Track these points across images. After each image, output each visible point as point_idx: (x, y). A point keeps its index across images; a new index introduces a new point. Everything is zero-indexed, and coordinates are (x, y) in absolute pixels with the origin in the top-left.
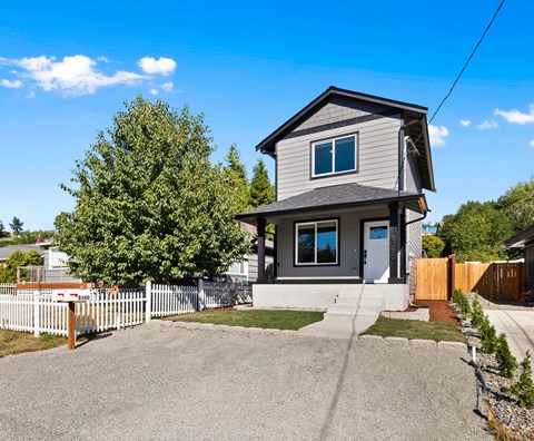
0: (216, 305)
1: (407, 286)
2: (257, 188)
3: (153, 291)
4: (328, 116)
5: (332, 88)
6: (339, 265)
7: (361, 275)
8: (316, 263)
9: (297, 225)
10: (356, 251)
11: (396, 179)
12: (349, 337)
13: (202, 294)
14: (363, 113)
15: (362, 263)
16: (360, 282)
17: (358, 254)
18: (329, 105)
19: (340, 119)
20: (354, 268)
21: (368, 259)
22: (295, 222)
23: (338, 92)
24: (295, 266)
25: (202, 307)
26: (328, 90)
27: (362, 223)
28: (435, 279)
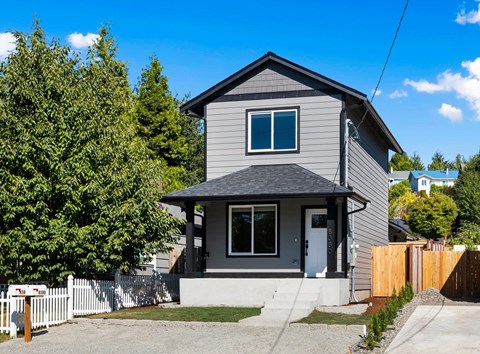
0: (132, 304)
1: (348, 280)
2: (149, 107)
3: (75, 287)
4: (266, 83)
5: (270, 53)
6: (278, 256)
7: (303, 267)
8: (252, 253)
9: (231, 207)
10: (297, 240)
11: (337, 165)
12: (282, 325)
13: (119, 290)
14: (304, 87)
15: (303, 254)
16: (301, 276)
17: (299, 244)
18: (267, 71)
19: (280, 89)
20: (295, 261)
21: (310, 251)
22: (228, 204)
23: (277, 60)
24: (228, 256)
25: (119, 306)
26: (266, 56)
27: (303, 209)
28: (393, 271)
